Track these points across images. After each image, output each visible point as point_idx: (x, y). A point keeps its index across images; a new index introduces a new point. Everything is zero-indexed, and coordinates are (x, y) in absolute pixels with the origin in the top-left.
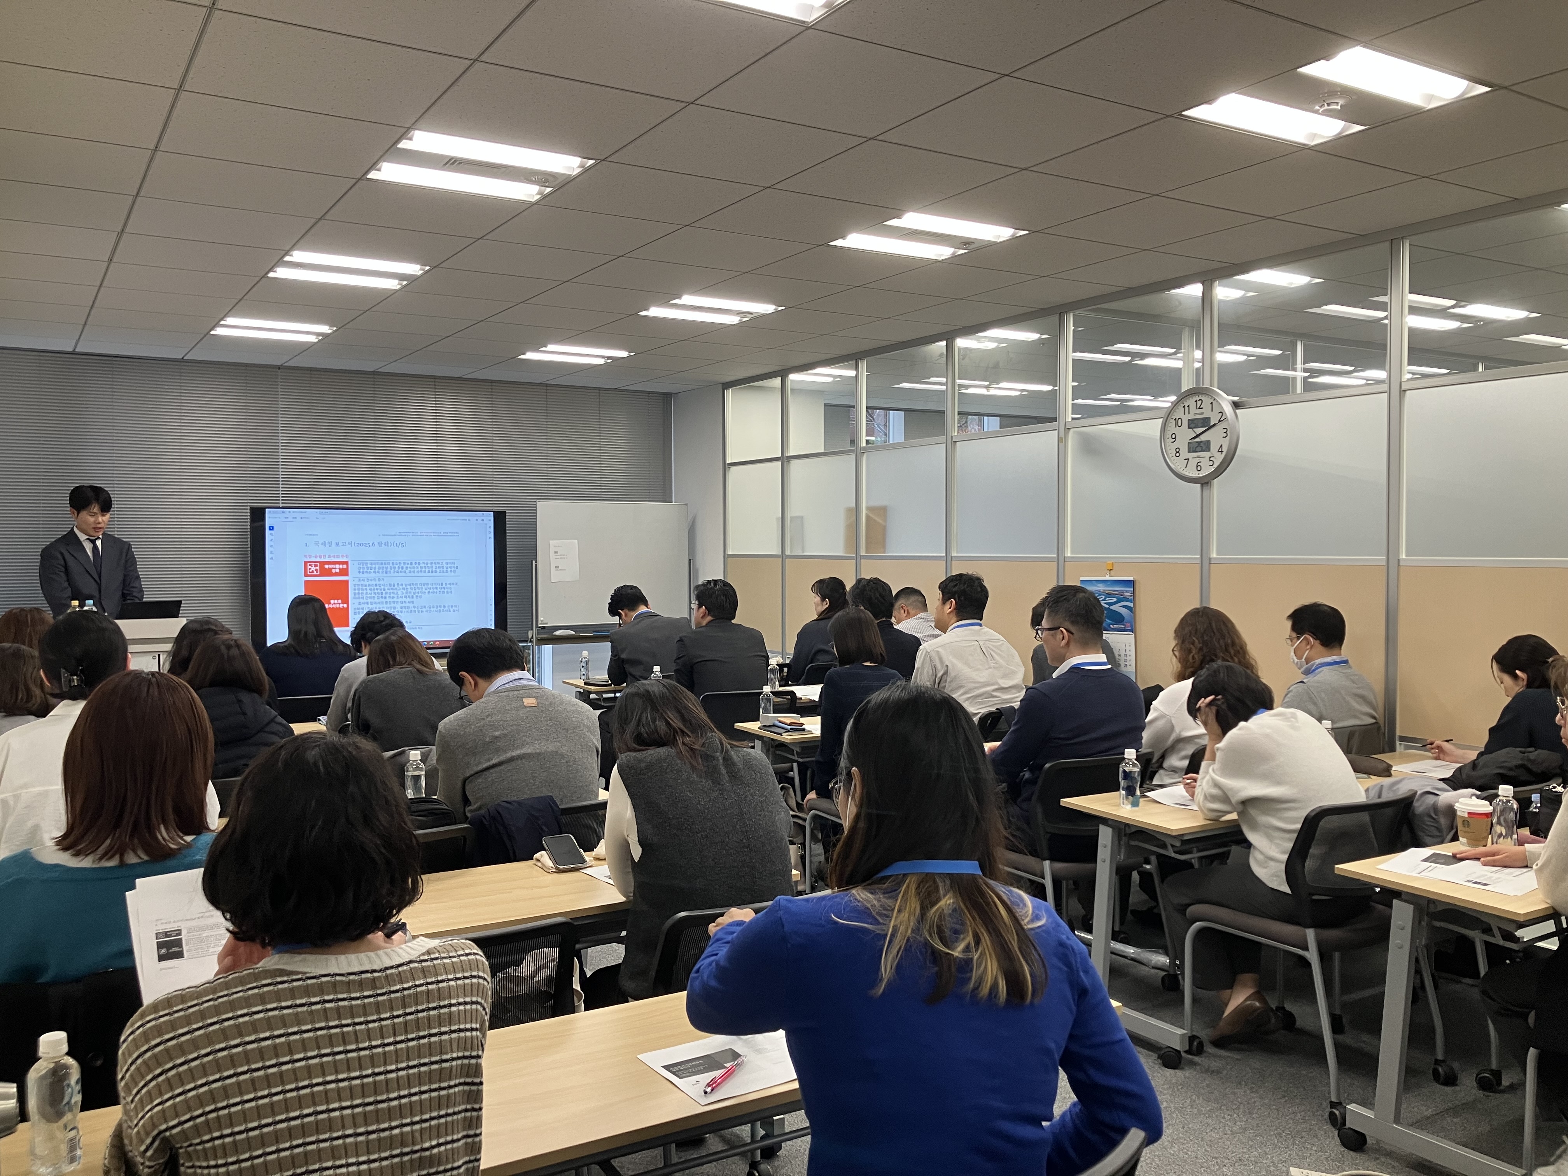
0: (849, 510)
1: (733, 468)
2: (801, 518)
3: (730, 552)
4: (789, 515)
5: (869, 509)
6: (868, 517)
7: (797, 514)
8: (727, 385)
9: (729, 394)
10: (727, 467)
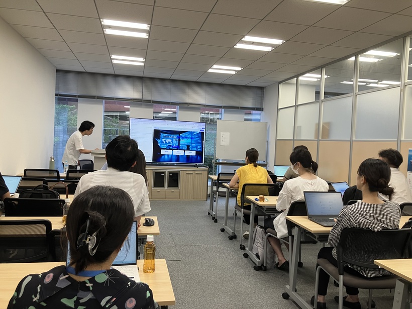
0: (316, 124)
1: (281, 110)
2: (300, 126)
3: (277, 139)
4: (296, 126)
5: (324, 123)
6: (323, 126)
7: (300, 125)
8: (280, 83)
9: (281, 86)
10: (279, 110)
